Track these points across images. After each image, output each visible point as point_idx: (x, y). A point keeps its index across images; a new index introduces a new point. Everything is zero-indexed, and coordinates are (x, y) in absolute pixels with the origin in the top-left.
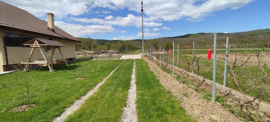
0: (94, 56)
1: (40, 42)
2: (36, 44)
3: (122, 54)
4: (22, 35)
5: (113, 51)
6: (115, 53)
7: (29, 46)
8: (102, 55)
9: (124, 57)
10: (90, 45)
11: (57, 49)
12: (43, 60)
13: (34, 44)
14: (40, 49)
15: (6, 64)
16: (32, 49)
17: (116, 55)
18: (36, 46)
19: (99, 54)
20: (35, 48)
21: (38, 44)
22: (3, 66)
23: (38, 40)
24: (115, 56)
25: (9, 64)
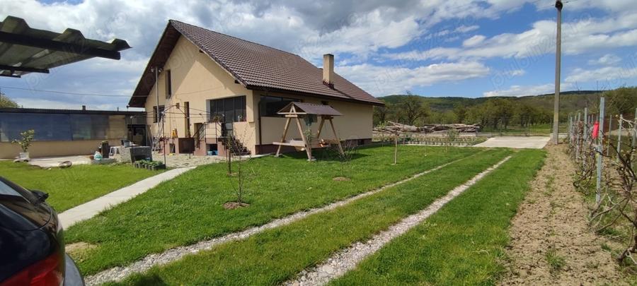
0: (414, 136)
1: (298, 110)
2: (293, 113)
3: (490, 134)
4: (282, 98)
5: (465, 126)
6: (468, 132)
7: (283, 116)
8: (435, 135)
9: (494, 142)
10: (411, 111)
11: (327, 121)
12: (301, 139)
13: (291, 113)
14: (297, 119)
15: (258, 144)
16: (288, 121)
17: (472, 135)
18: (293, 116)
19: (427, 131)
20: (291, 118)
21: (295, 112)
22: (256, 146)
23: (295, 106)
24: (469, 138)
25: (263, 144)
